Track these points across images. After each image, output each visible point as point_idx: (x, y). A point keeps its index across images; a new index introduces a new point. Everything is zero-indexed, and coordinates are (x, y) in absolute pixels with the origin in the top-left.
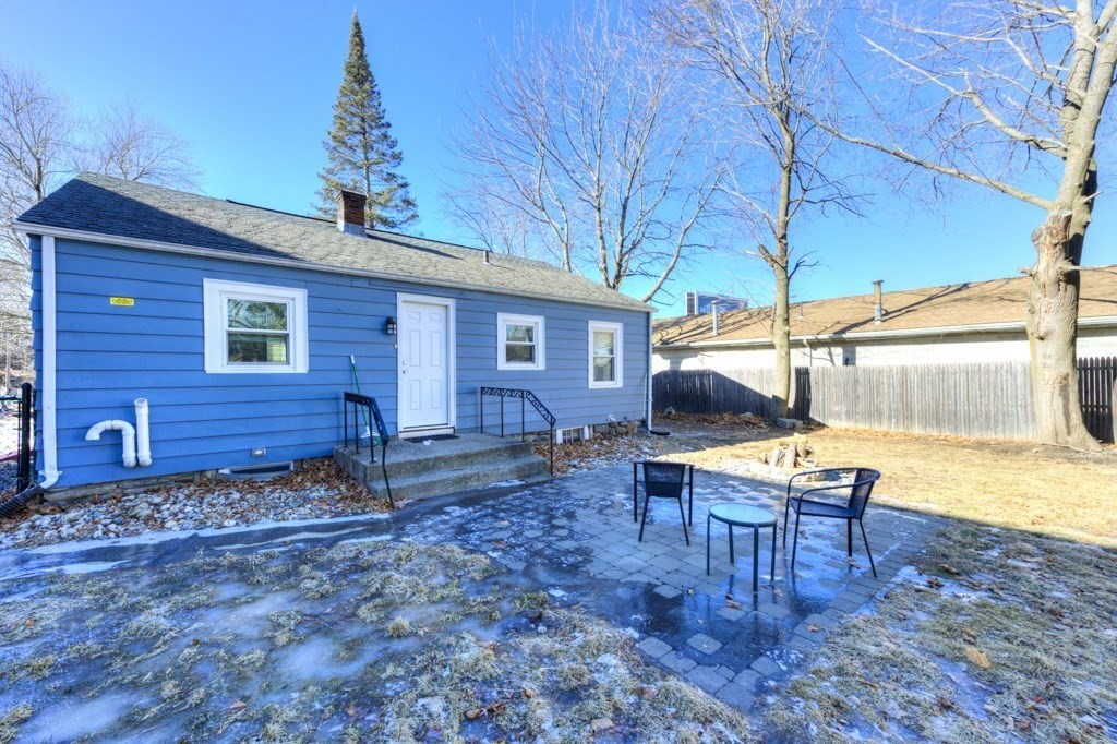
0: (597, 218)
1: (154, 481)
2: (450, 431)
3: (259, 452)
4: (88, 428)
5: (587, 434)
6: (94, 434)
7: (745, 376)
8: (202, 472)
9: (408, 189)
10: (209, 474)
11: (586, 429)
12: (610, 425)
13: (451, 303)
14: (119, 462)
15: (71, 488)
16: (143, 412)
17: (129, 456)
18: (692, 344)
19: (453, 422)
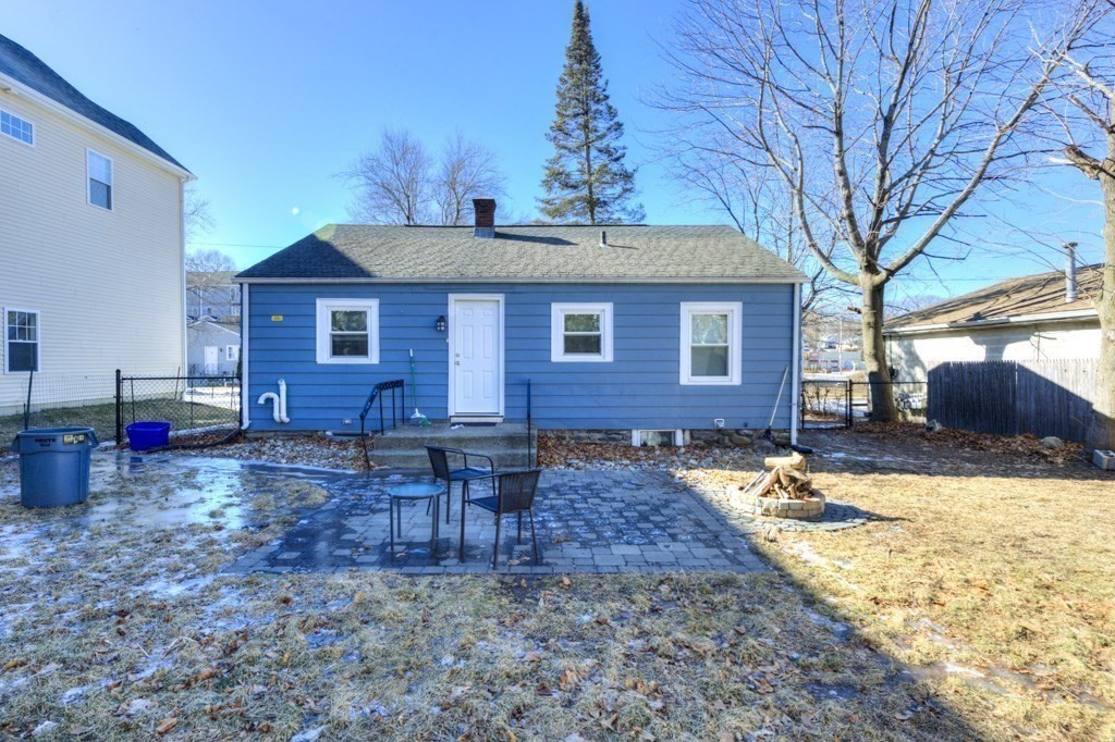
0: (836, 147)
1: (289, 433)
2: (499, 420)
3: (347, 422)
4: (259, 397)
5: (680, 439)
6: (261, 401)
7: (1070, 375)
8: (316, 431)
9: (623, 161)
10: (319, 433)
11: (679, 434)
12: (719, 431)
13: (501, 297)
14: (273, 419)
15: (256, 432)
16: (283, 388)
17: (276, 415)
18: (1012, 319)
19: (502, 413)
